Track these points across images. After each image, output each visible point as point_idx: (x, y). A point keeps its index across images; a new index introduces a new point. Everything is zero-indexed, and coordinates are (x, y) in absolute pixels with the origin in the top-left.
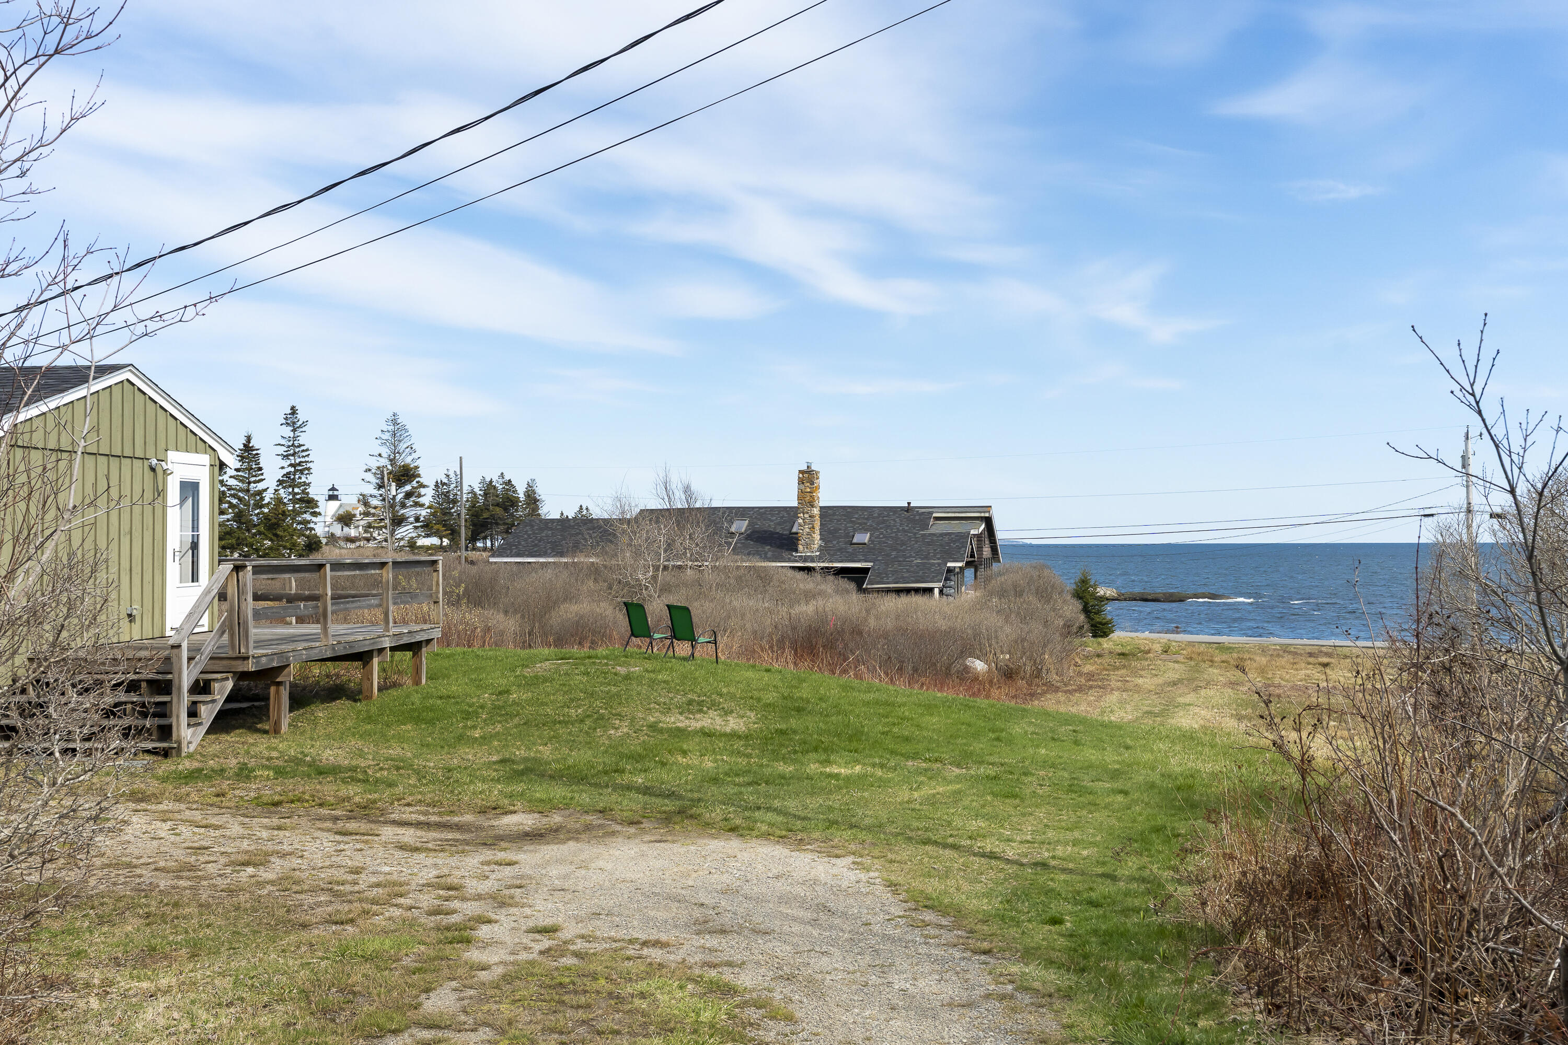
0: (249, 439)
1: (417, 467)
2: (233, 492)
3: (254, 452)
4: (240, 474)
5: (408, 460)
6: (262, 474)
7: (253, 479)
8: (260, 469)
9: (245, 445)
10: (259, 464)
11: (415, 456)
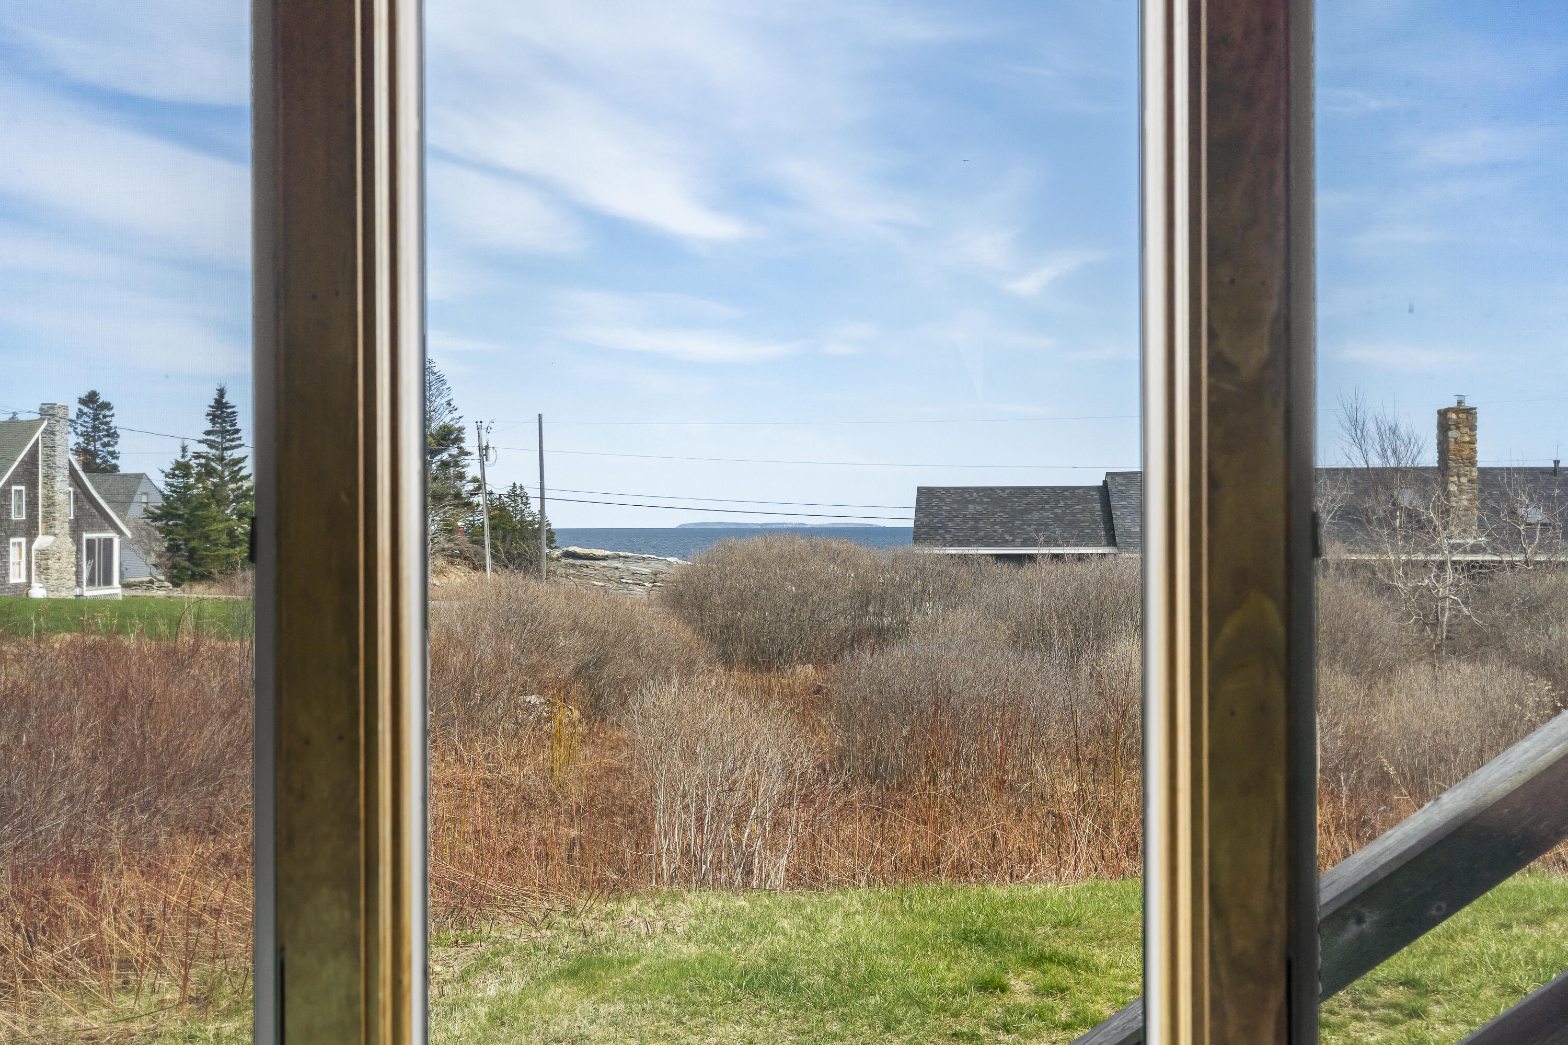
0: (221, 393)
1: (461, 430)
2: (203, 461)
3: (229, 410)
4: (211, 437)
5: (447, 419)
6: (240, 438)
7: (228, 444)
8: (237, 431)
9: (217, 401)
10: (234, 425)
11: (456, 415)
